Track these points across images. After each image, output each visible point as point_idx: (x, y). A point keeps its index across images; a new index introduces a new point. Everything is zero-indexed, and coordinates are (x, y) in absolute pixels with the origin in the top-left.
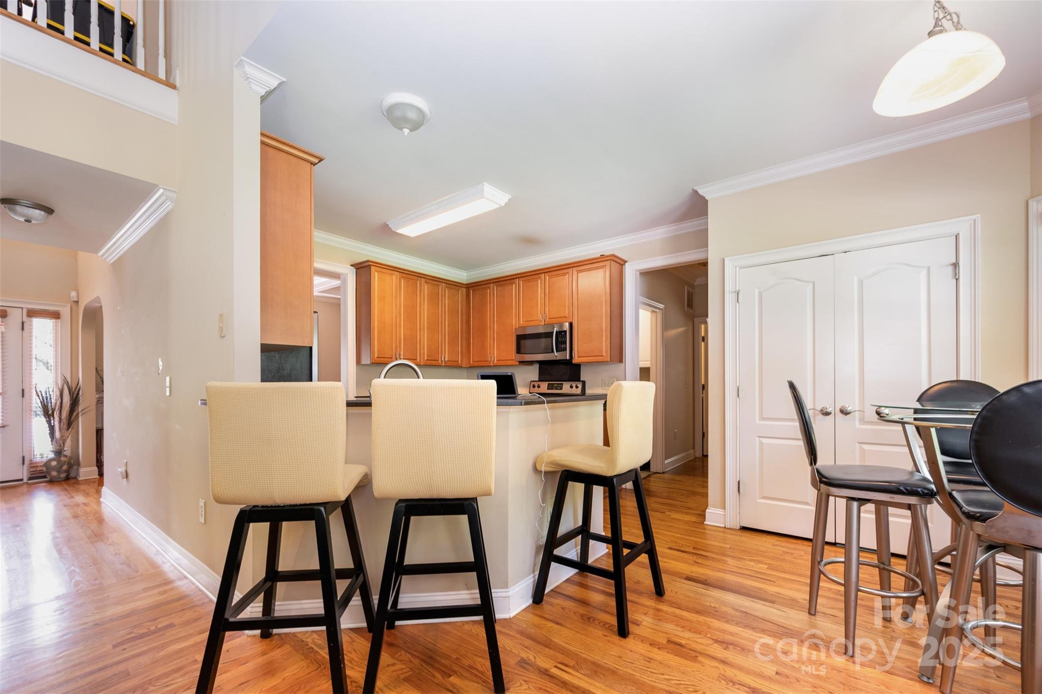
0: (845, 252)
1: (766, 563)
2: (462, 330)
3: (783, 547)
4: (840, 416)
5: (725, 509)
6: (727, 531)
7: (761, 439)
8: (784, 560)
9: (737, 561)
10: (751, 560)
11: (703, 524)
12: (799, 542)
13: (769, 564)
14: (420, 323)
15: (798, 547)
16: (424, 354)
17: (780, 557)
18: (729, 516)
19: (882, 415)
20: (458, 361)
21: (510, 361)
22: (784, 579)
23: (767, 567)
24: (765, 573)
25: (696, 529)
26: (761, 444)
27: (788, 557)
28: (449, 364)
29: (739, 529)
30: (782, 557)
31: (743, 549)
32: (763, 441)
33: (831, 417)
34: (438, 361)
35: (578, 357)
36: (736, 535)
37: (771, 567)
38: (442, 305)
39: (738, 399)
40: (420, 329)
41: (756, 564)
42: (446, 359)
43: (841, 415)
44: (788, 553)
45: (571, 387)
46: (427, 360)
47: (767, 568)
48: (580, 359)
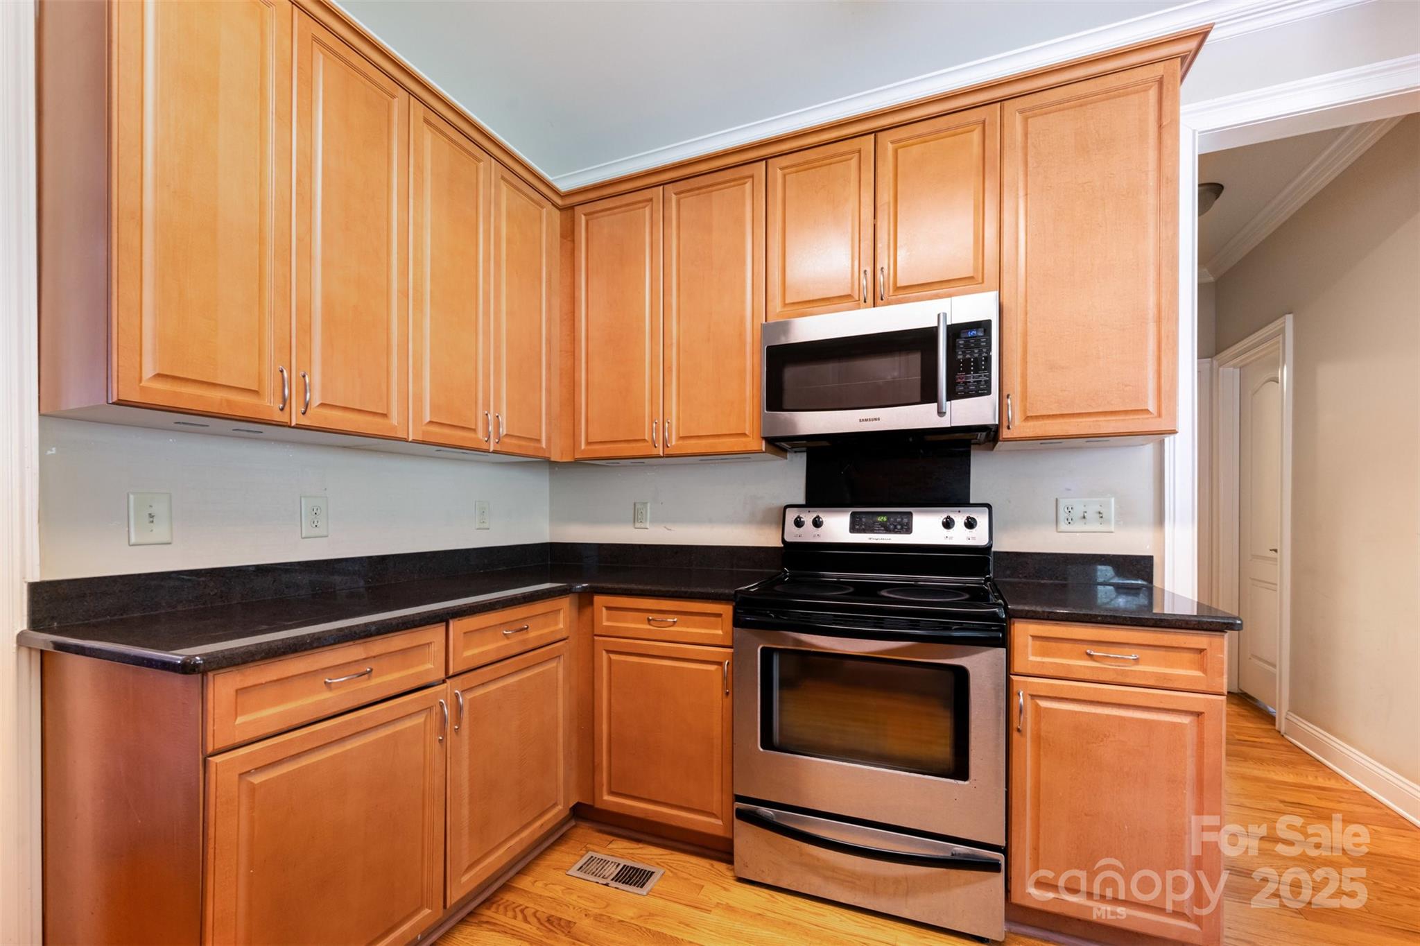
2: (549, 341)
14: (404, 273)
16: (419, 398)
20: (539, 441)
21: (733, 440)
28: (511, 446)
34: (474, 430)
35: (1027, 418)
38: (487, 232)
40: (404, 294)
42: (503, 431)
45: (948, 524)
46: (431, 422)
48: (1031, 423)
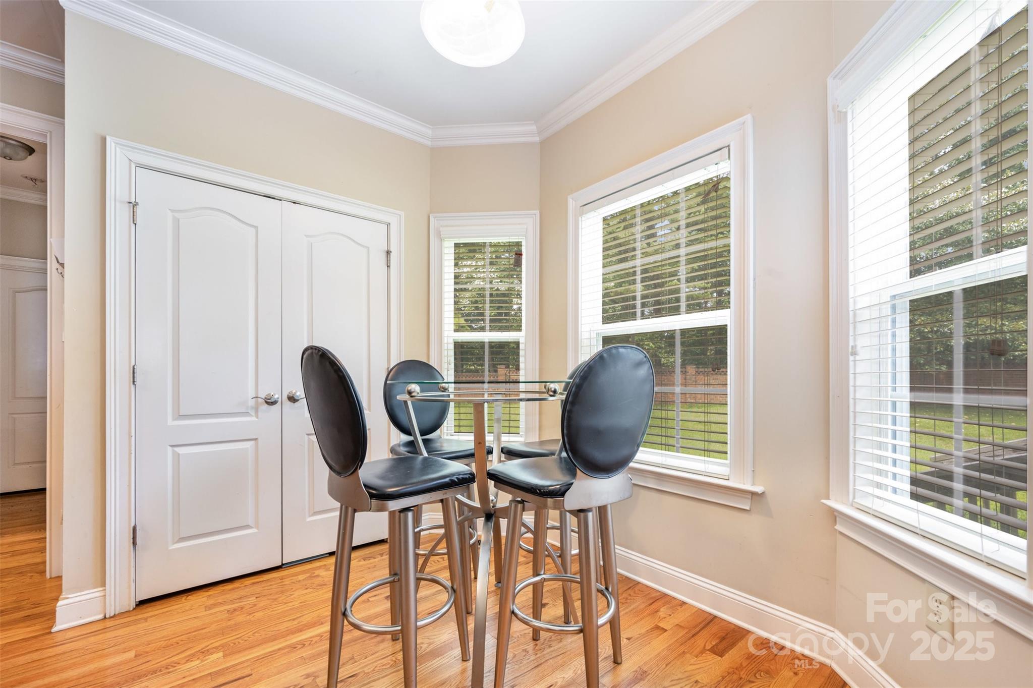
0: (294, 203)
1: (216, 648)
3: (221, 604)
4: (287, 404)
5: (103, 584)
6: (109, 623)
7: (176, 449)
8: (236, 627)
9: (167, 676)
10: (189, 659)
11: (51, 633)
12: (237, 584)
13: (222, 646)
15: (242, 593)
17: (229, 623)
18: (113, 596)
19: (413, 394)
22: (259, 659)
23: (221, 654)
24: (227, 668)
25: (35, 656)
26: (177, 457)
27: (240, 618)
29: (134, 609)
30: (232, 622)
31: (163, 643)
32: (180, 453)
33: (278, 406)
36: (136, 622)
37: (229, 650)
39: (132, 387)
41: (202, 661)
43: (289, 403)
44: (235, 610)
47: (224, 656)
